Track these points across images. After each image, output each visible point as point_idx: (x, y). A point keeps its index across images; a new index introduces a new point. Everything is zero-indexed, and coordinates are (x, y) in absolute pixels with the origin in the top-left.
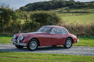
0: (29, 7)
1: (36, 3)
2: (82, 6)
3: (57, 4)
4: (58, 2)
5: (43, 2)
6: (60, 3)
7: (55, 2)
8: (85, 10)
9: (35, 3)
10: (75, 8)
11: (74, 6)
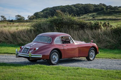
0: (46, 13)
1: (55, 7)
2: (113, 12)
3: (82, 9)
4: (83, 6)
5: (64, 6)
6: (86, 8)
7: (80, 7)
8: (116, 17)
9: (53, 7)
10: (105, 14)
11: (104, 11)
